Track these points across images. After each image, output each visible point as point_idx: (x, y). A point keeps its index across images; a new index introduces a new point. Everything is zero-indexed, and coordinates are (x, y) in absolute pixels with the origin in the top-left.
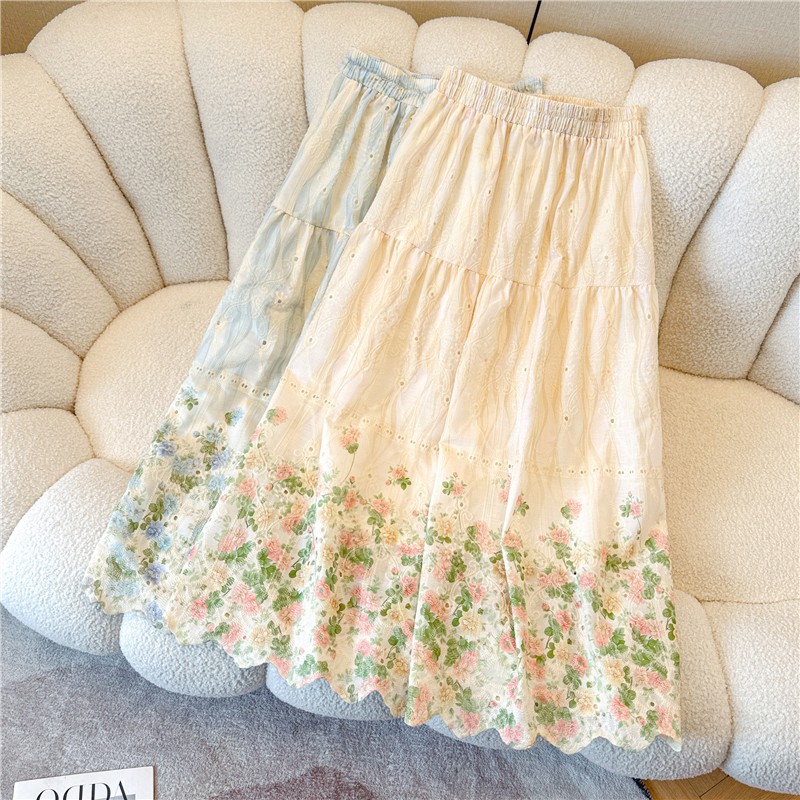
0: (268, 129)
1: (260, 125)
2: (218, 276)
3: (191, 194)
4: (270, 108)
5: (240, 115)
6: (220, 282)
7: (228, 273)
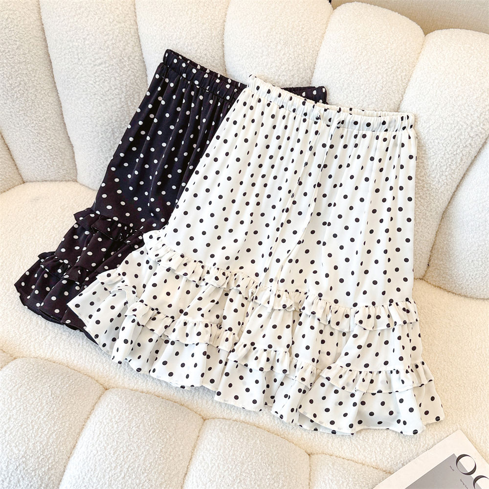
0: (107, 65)
1: (99, 61)
2: (67, 178)
3: (38, 114)
4: (108, 47)
5: (79, 51)
6: (69, 183)
7: (76, 176)
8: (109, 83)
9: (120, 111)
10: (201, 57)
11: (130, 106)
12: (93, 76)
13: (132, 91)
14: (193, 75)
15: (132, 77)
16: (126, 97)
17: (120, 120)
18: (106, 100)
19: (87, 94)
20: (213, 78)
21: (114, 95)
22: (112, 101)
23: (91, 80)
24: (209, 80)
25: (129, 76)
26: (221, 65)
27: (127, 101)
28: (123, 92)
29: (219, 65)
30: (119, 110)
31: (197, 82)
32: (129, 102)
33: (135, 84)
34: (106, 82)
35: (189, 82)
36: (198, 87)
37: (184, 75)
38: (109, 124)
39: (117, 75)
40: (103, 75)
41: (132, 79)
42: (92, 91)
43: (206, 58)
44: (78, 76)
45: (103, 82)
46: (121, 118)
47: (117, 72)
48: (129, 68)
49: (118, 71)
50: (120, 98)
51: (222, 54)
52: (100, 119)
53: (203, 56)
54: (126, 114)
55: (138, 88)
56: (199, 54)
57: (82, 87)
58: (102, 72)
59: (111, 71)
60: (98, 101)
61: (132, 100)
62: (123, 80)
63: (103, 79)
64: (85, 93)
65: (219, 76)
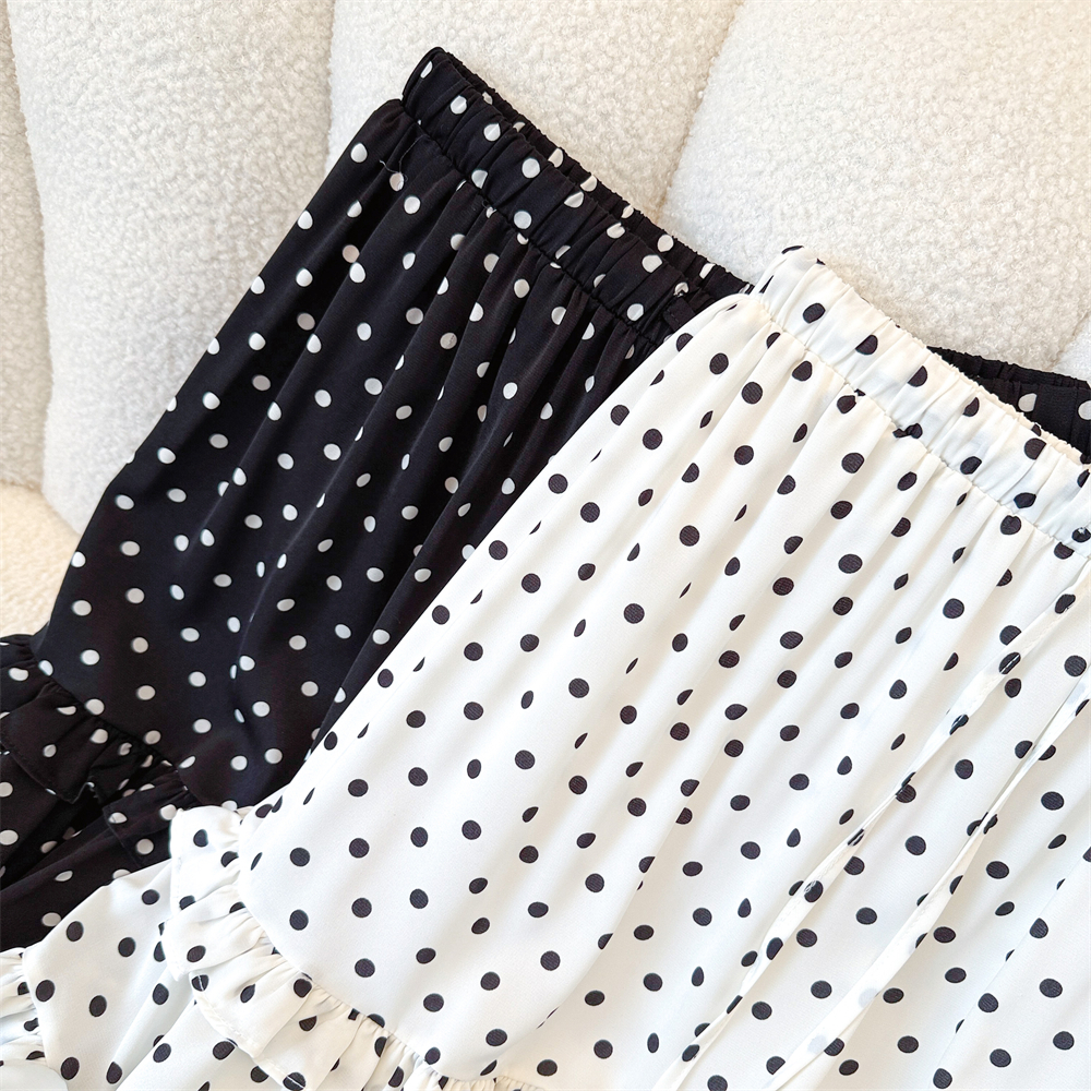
8: (180, 147)
9: (204, 273)
10: (579, 120)
11: (243, 260)
12: (128, 104)
13: (256, 198)
14: (516, 185)
15: (268, 142)
16: (234, 218)
17: (203, 309)
18: (163, 217)
19: (107, 179)
20: (599, 215)
21: (193, 200)
22: (184, 227)
23: (122, 122)
24: (580, 220)
25: (258, 133)
26: (654, 176)
27: (234, 237)
28: (223, 197)
29: (647, 173)
30: (202, 267)
31: (523, 220)
32: (241, 243)
33: (274, 172)
34: (170, 142)
35: (490, 212)
36: (521, 240)
37: (479, 178)
38: (162, 318)
39: (211, 116)
40: (162, 109)
41: (264, 150)
42: (124, 169)
43: (601, 129)
44: (83, 98)
45: (162, 139)
46: (207, 304)
47: (211, 105)
48: (260, 100)
49: (219, 101)
50: (213, 222)
51: (680, 134)
52: (138, 290)
53: (593, 118)
54: (224, 290)
55: (284, 191)
56: (574, 108)
57: (93, 146)
58: (163, 94)
59: (191, 95)
60: (140, 214)
61: (253, 235)
62: (232, 144)
63: (163, 124)
64: (102, 175)
65: (627, 212)
